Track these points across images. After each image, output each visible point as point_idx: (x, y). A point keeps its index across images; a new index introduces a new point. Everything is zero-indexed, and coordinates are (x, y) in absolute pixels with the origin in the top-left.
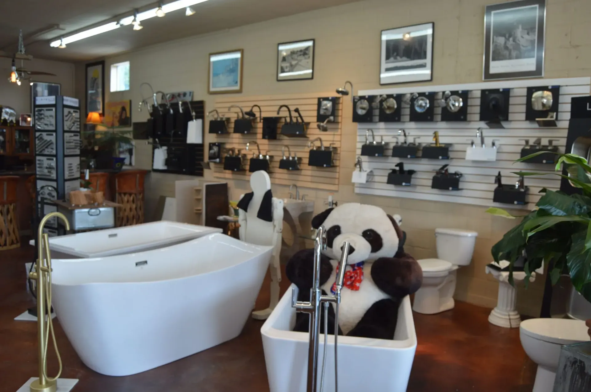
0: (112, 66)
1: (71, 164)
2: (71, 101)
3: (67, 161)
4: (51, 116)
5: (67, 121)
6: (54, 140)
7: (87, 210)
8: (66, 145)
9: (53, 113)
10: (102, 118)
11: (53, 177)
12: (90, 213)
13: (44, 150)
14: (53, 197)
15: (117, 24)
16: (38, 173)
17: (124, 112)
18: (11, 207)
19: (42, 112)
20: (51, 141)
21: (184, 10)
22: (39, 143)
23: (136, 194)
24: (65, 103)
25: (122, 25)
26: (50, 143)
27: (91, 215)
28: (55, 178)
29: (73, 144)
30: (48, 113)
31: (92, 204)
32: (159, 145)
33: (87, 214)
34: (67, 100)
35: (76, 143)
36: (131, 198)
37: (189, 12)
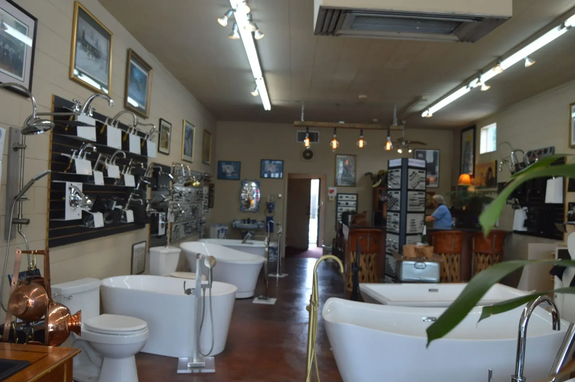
0: (482, 129)
1: (414, 220)
2: (416, 163)
3: (410, 217)
4: (398, 176)
5: (410, 180)
6: (399, 198)
7: (413, 263)
8: (409, 202)
9: (399, 174)
10: (473, 180)
11: (397, 231)
12: (416, 266)
13: (392, 206)
14: (396, 249)
15: (467, 88)
16: (388, 227)
17: (490, 173)
18: (373, 256)
19: (393, 173)
20: (396, 198)
21: (523, 61)
22: (389, 200)
23: (492, 256)
24: (410, 164)
25: (472, 88)
26: (396, 200)
27: (417, 268)
28: (398, 232)
29: (417, 202)
30: (396, 174)
31: (420, 257)
32: (519, 206)
33: (413, 266)
34: (413, 162)
35: (420, 201)
36: (487, 259)
37: (528, 63)
